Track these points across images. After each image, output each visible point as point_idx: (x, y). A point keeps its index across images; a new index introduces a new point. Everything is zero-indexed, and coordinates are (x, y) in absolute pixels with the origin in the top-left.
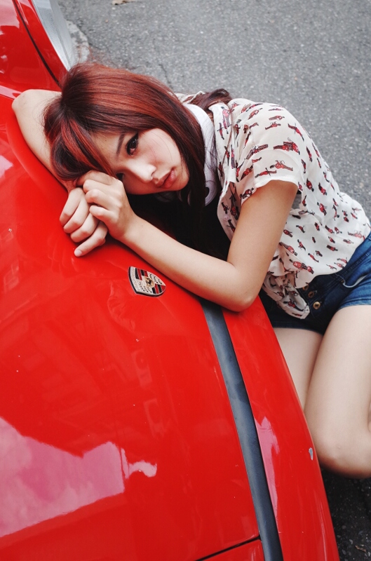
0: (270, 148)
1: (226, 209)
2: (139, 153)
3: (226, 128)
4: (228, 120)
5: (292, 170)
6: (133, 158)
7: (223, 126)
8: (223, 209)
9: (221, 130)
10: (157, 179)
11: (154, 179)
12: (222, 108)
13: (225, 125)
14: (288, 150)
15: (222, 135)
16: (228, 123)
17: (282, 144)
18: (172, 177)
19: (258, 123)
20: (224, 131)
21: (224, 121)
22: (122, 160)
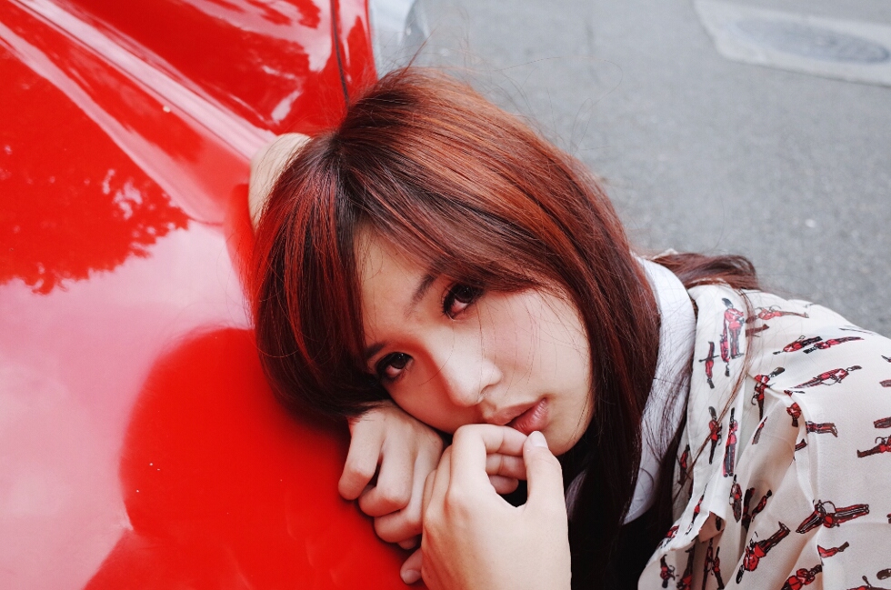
1: (666, 574)
2: (474, 319)
3: (725, 359)
4: (735, 339)
6: (452, 326)
7: (718, 352)
8: (659, 570)
9: (709, 361)
10: (494, 407)
11: (484, 401)
12: (727, 301)
13: (724, 350)
15: (710, 375)
16: (735, 347)
19: (838, 428)
20: (719, 366)
21: (723, 341)
22: (420, 320)
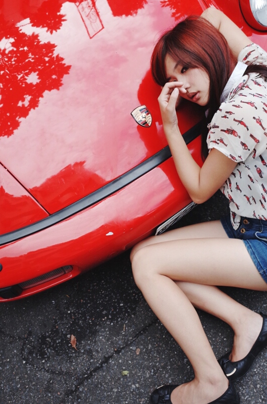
0: (219, 129)
5: (226, 146)
14: (229, 133)
17: (226, 130)
18: (197, 96)
